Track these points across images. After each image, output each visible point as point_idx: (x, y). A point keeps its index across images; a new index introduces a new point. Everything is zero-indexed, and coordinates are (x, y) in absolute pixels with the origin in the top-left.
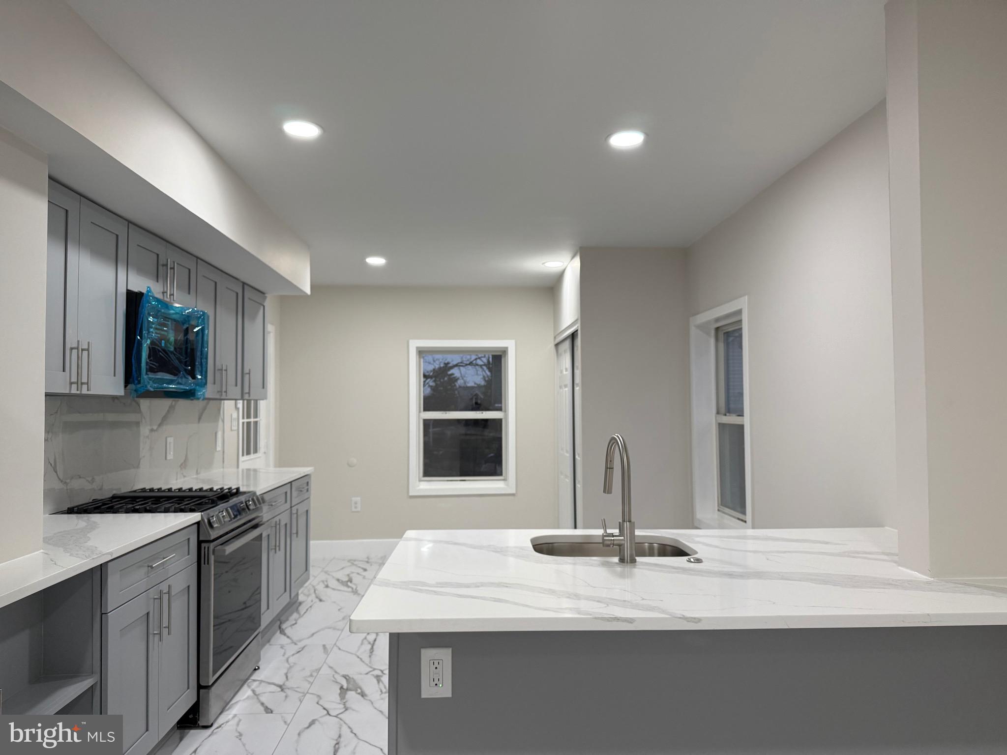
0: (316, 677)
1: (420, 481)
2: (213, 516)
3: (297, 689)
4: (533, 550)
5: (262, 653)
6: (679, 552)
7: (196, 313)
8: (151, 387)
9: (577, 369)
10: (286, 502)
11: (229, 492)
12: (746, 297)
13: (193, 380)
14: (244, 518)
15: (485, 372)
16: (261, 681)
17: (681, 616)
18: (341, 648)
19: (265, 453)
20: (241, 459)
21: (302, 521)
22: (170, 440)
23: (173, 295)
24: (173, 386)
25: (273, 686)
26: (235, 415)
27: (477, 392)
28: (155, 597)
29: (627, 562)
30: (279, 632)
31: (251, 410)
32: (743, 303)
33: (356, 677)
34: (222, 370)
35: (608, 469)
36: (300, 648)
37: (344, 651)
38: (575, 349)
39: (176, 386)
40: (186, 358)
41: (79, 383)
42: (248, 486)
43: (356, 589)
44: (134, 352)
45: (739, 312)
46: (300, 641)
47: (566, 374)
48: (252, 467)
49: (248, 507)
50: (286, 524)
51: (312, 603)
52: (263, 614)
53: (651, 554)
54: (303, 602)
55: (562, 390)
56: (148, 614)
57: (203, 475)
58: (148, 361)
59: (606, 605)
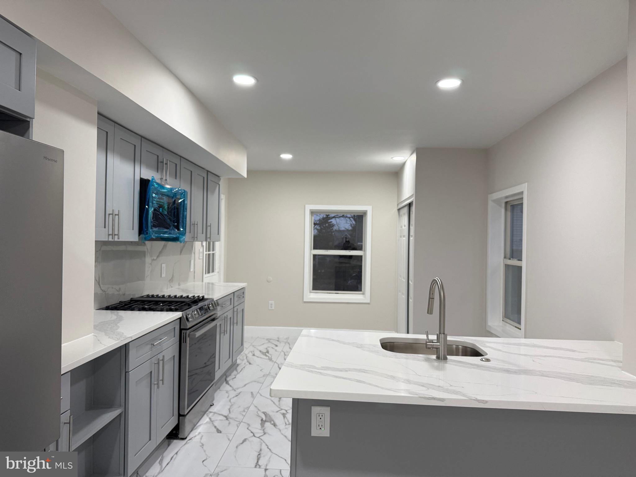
0: (247, 412)
1: (310, 292)
2: (189, 314)
3: (236, 419)
4: (381, 347)
5: (215, 395)
6: (476, 353)
7: (180, 191)
8: (154, 236)
9: (412, 226)
10: (231, 304)
11: (198, 299)
12: (527, 183)
13: (178, 231)
14: (206, 315)
15: (352, 221)
16: (215, 413)
17: (475, 399)
18: (262, 395)
19: (218, 272)
20: (205, 276)
21: (240, 315)
22: (164, 265)
23: (167, 180)
24: (167, 235)
25: (221, 416)
26: (201, 250)
27: (346, 233)
28: (155, 362)
29: (442, 359)
30: (225, 383)
31: (210, 247)
32: (524, 188)
33: (271, 414)
34: (194, 224)
35: (431, 299)
36: (237, 394)
37: (264, 397)
38: (411, 213)
39: (168, 235)
40: (174, 218)
41: (113, 235)
42: (208, 294)
43: (271, 358)
44: (144, 215)
45: (522, 193)
46: (238, 389)
47: (404, 229)
48: (211, 282)
49: (209, 308)
50: (231, 318)
51: (245, 365)
52: (216, 372)
53: (457, 355)
54: (240, 364)
55: (401, 239)
56: (151, 372)
57: (183, 286)
58: (152, 220)
59: (427, 389)
